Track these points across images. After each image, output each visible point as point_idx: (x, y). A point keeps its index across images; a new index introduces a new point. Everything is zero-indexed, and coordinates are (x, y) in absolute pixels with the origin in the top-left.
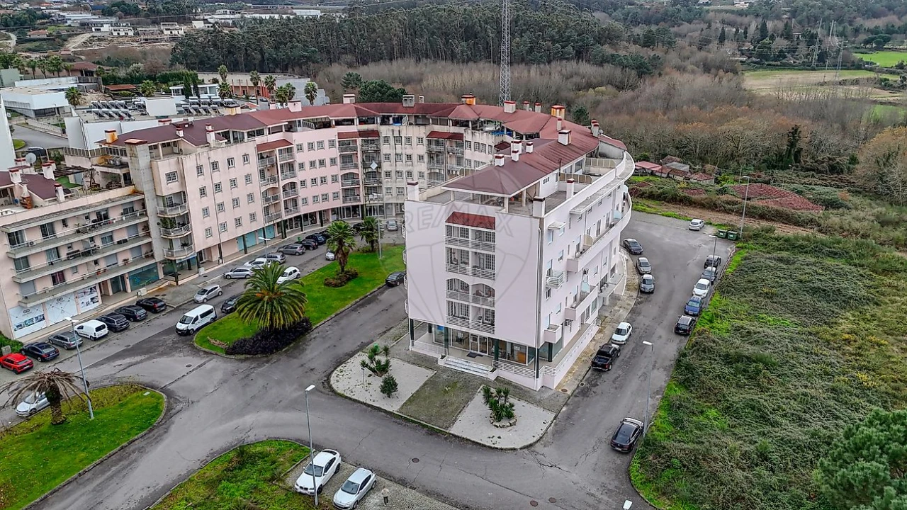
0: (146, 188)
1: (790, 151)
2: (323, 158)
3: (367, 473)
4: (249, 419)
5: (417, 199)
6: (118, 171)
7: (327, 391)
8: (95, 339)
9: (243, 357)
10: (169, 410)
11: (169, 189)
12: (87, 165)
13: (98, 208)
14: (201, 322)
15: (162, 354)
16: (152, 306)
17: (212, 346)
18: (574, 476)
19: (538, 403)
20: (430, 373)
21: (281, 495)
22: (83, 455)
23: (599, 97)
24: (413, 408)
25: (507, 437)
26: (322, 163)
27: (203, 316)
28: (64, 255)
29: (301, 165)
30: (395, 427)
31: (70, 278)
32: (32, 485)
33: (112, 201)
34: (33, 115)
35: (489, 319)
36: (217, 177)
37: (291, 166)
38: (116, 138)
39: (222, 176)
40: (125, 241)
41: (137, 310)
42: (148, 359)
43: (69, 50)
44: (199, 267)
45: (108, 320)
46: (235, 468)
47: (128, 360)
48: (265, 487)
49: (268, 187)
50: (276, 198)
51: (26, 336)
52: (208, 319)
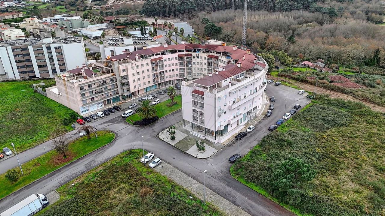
0: (117, 74)
1: (375, 58)
2: (173, 63)
3: (159, 159)
4: (135, 143)
5: (185, 85)
6: (109, 68)
7: (157, 138)
8: (101, 117)
9: (138, 126)
10: (116, 138)
11: (123, 74)
12: (101, 66)
13: (103, 80)
14: (129, 115)
15: (117, 123)
16: (117, 108)
17: (130, 122)
18: (215, 167)
19: (214, 147)
20: (186, 135)
21: (137, 162)
22: (94, 147)
23: (308, 28)
24: (178, 145)
25: (201, 155)
26: (173, 65)
27: (129, 113)
28: (94, 93)
29: (166, 66)
30: (172, 149)
31: (95, 99)
32: (81, 153)
33: (107, 77)
34: (93, 39)
35: (203, 122)
36: (138, 70)
37: (163, 66)
38: (110, 58)
39: (140, 70)
40: (111, 89)
41: (113, 110)
42: (113, 124)
43: (109, 5)
44: (132, 97)
45: (104, 112)
46: (128, 155)
47: (108, 124)
48: (134, 160)
49: (154, 73)
50: (157, 76)
51: (84, 115)
52: (131, 114)
